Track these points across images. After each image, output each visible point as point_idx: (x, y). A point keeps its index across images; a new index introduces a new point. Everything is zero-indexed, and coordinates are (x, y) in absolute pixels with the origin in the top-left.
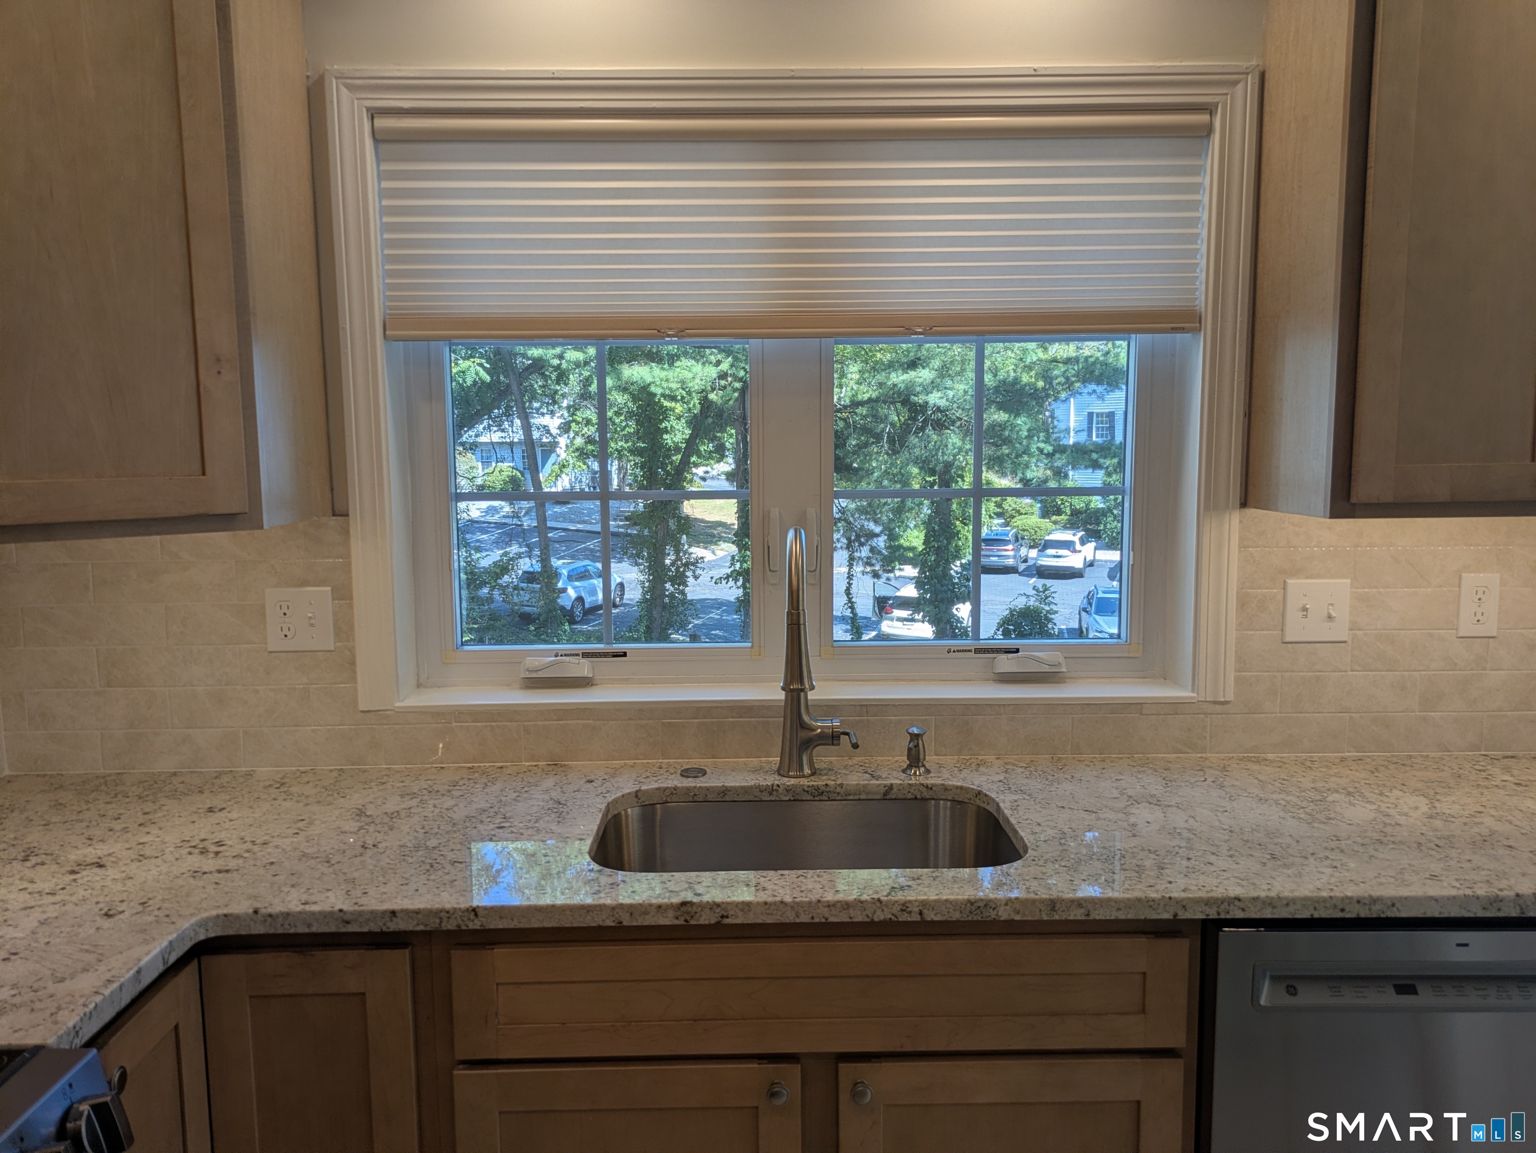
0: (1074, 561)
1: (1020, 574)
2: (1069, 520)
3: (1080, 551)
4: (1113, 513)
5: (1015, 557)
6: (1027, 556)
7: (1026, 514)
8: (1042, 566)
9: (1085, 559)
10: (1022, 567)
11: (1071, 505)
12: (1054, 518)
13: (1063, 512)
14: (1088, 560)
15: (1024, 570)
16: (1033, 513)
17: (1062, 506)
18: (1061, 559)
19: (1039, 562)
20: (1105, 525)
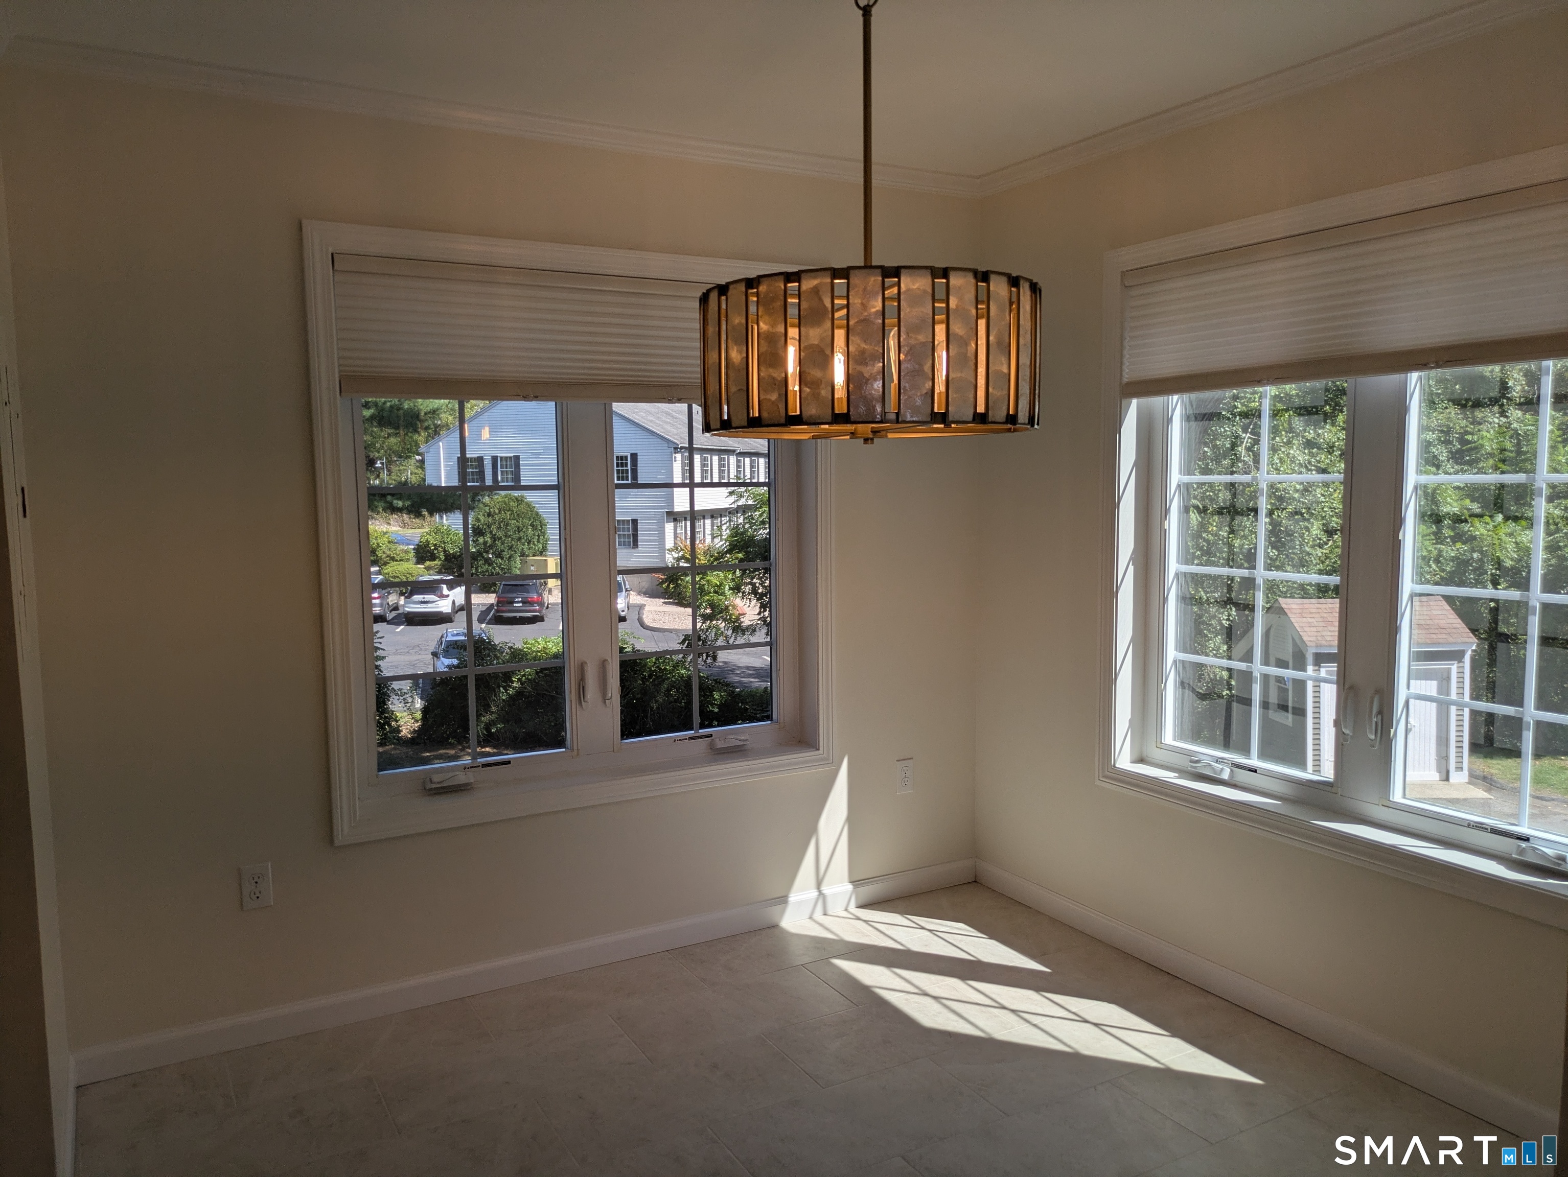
0: (444, 606)
1: (389, 622)
2: (443, 565)
3: (448, 596)
4: (483, 557)
5: (381, 605)
6: (397, 603)
7: (400, 560)
8: (409, 613)
9: (454, 602)
10: (390, 616)
11: (445, 551)
12: (428, 563)
13: (437, 558)
14: (457, 604)
15: (393, 619)
16: (408, 560)
17: (435, 552)
18: (430, 605)
19: (407, 609)
20: (477, 569)
